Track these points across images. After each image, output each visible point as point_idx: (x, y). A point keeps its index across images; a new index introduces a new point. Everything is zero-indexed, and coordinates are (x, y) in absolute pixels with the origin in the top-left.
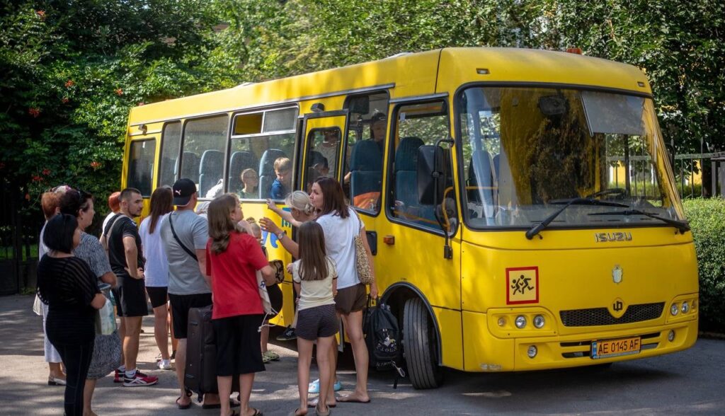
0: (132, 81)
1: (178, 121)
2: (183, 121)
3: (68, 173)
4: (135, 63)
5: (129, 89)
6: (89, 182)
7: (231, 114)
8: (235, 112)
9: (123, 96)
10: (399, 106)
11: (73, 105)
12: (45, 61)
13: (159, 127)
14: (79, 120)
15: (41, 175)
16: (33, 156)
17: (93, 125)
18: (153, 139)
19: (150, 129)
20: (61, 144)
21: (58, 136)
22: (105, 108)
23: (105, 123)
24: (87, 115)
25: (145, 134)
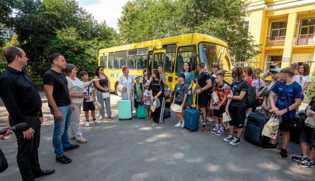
0: (96, 45)
1: (113, 52)
2: (114, 52)
3: (84, 64)
4: (96, 41)
5: (96, 47)
6: (89, 66)
7: (128, 51)
8: (129, 50)
9: (95, 48)
10: (179, 47)
11: (84, 49)
12: (77, 39)
13: (108, 54)
14: (86, 53)
15: (78, 64)
16: (76, 60)
17: (89, 54)
18: (106, 56)
19: (105, 54)
20: (82, 58)
21: (81, 56)
22: (91, 50)
23: (92, 54)
24: (87, 51)
25: (104, 55)
